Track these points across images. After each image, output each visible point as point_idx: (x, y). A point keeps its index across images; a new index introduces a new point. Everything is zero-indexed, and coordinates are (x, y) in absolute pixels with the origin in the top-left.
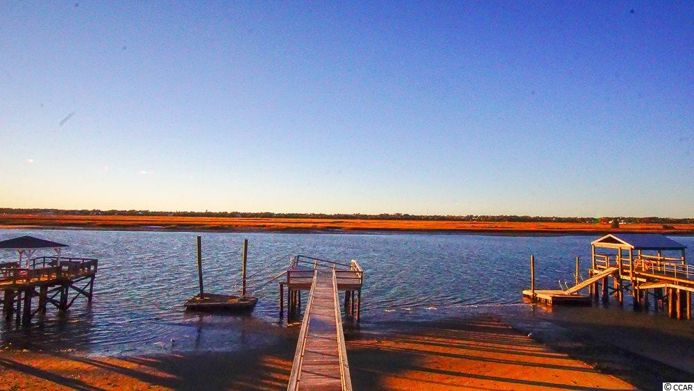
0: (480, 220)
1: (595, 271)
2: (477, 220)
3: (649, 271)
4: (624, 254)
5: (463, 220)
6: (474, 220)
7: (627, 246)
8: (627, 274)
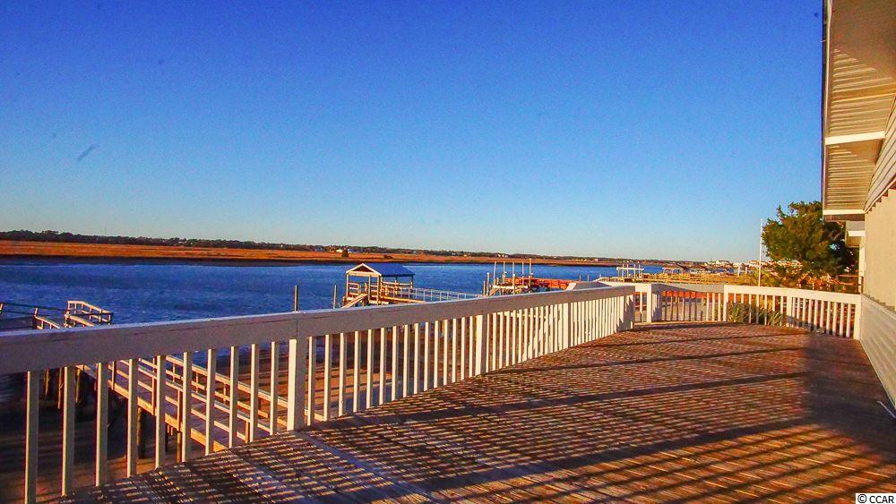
0: (190, 246)
1: (349, 299)
2: (186, 245)
3: (391, 295)
4: (373, 280)
5: (165, 244)
6: (181, 244)
7: (376, 274)
8: (375, 299)
